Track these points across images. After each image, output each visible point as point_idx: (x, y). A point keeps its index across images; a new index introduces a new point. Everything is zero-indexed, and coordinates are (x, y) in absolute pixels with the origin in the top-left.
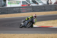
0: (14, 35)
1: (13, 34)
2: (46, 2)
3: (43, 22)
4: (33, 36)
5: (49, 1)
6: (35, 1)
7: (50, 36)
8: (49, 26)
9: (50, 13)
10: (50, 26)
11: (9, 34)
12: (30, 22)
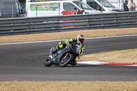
0: (45, 83)
1: (42, 82)
2: (121, 4)
3: (115, 52)
4: (90, 88)
5: (129, 2)
6: (96, 3)
7: (131, 86)
8: (129, 62)
9: (130, 32)
10: (132, 62)
11: (33, 82)
12: (69, 52)
